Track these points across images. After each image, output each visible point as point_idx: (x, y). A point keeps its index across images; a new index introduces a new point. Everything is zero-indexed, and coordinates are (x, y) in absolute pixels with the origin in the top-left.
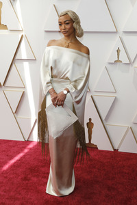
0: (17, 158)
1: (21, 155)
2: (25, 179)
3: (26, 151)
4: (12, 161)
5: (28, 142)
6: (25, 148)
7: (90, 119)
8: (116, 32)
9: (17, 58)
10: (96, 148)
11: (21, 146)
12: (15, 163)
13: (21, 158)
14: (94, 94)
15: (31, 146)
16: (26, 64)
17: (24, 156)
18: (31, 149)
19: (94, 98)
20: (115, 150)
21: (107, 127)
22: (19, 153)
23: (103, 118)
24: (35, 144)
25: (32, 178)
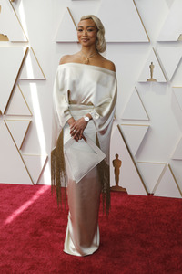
0: (24, 207)
1: (29, 203)
2: (35, 234)
3: (35, 197)
4: (18, 212)
5: (38, 186)
6: (34, 194)
7: (117, 156)
8: (149, 43)
9: (21, 77)
11: (29, 192)
12: (22, 213)
13: (30, 207)
14: (121, 123)
15: (41, 191)
16: (33, 86)
17: (33, 204)
18: (41, 195)
19: (122, 127)
20: (149, 194)
21: (139, 165)
22: (27, 201)
23: (134, 154)
24: (46, 189)
25: (45, 233)
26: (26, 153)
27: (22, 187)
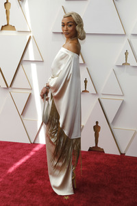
0: (23, 160)
1: (27, 157)
2: (31, 181)
3: (32, 153)
4: (18, 164)
5: (34, 145)
6: (31, 150)
7: (97, 123)
8: (125, 35)
9: (24, 59)
10: (102, 151)
11: (27, 148)
12: (21, 165)
13: (27, 160)
14: (101, 97)
15: (37, 149)
16: (34, 66)
17: (30, 158)
18: (36, 152)
19: (102, 100)
20: (121, 154)
21: (114, 131)
22: (25, 155)
23: (110, 122)
24: (41, 147)
25: (38, 181)
26: (26, 118)
27: (22, 145)
